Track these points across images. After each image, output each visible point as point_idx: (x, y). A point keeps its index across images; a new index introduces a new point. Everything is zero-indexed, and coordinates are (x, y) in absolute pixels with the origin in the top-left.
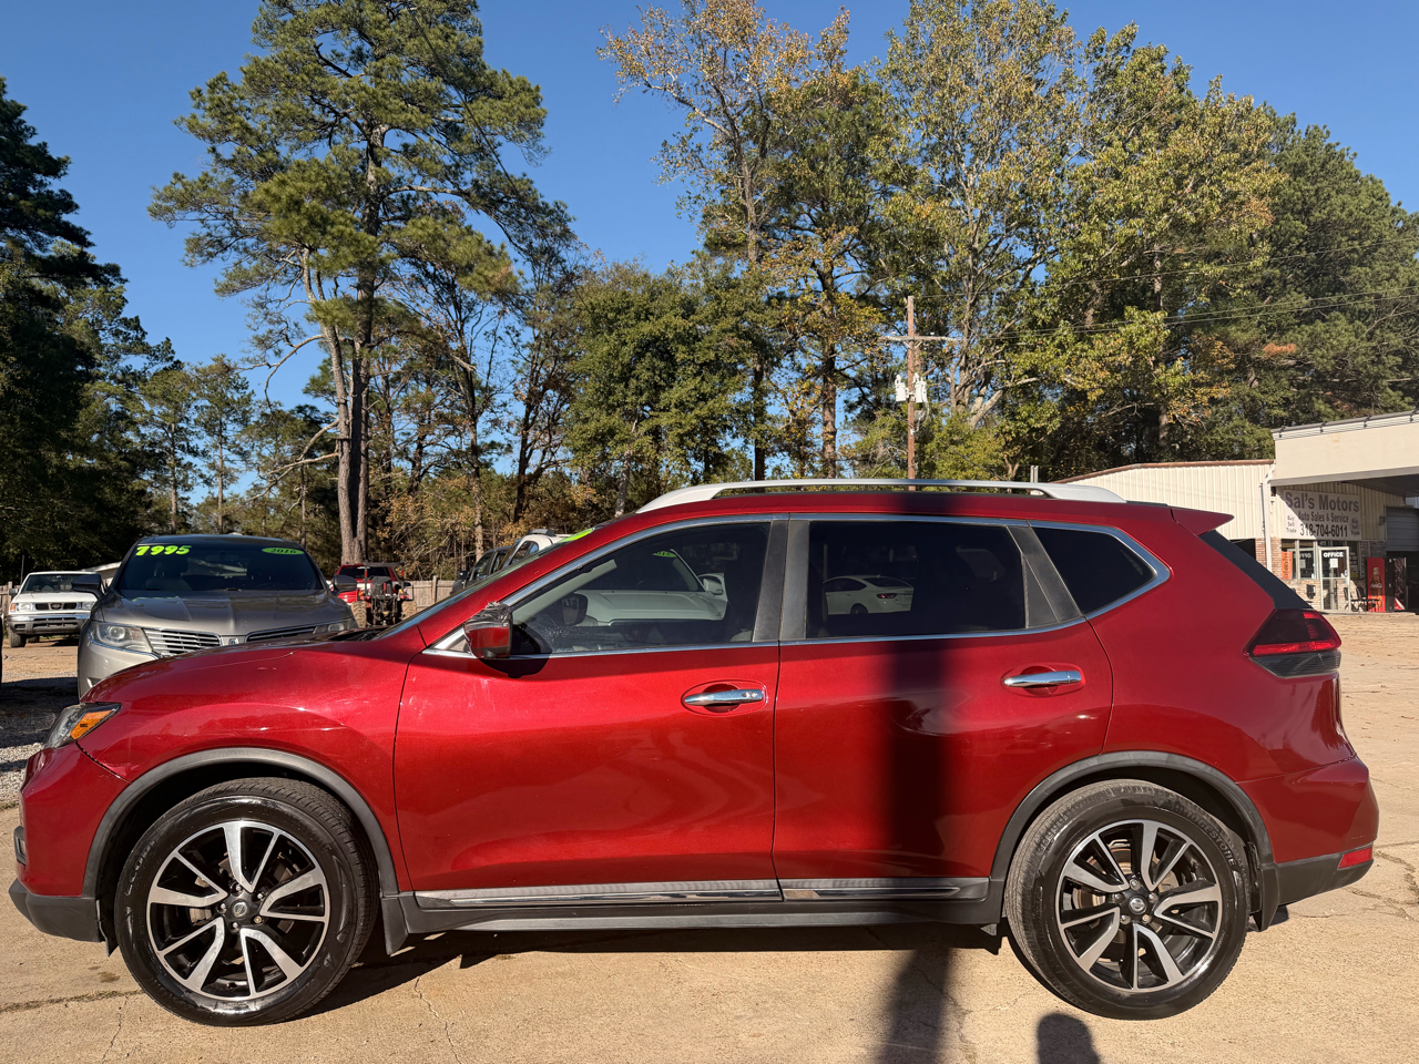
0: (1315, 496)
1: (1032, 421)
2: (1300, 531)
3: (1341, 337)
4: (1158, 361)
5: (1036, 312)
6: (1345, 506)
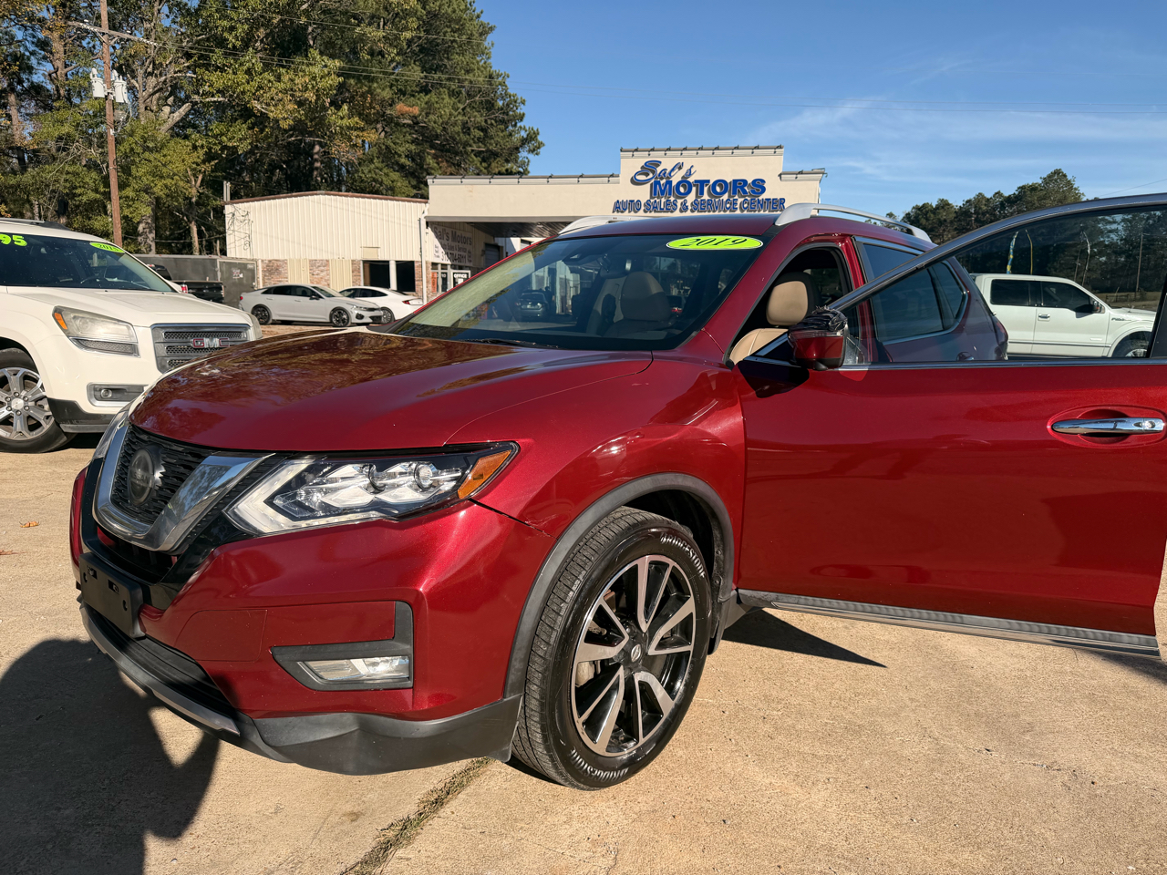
0: (449, 231)
1: (224, 138)
2: (441, 257)
3: (446, 107)
4: (332, 103)
5: (226, 35)
6: (465, 240)
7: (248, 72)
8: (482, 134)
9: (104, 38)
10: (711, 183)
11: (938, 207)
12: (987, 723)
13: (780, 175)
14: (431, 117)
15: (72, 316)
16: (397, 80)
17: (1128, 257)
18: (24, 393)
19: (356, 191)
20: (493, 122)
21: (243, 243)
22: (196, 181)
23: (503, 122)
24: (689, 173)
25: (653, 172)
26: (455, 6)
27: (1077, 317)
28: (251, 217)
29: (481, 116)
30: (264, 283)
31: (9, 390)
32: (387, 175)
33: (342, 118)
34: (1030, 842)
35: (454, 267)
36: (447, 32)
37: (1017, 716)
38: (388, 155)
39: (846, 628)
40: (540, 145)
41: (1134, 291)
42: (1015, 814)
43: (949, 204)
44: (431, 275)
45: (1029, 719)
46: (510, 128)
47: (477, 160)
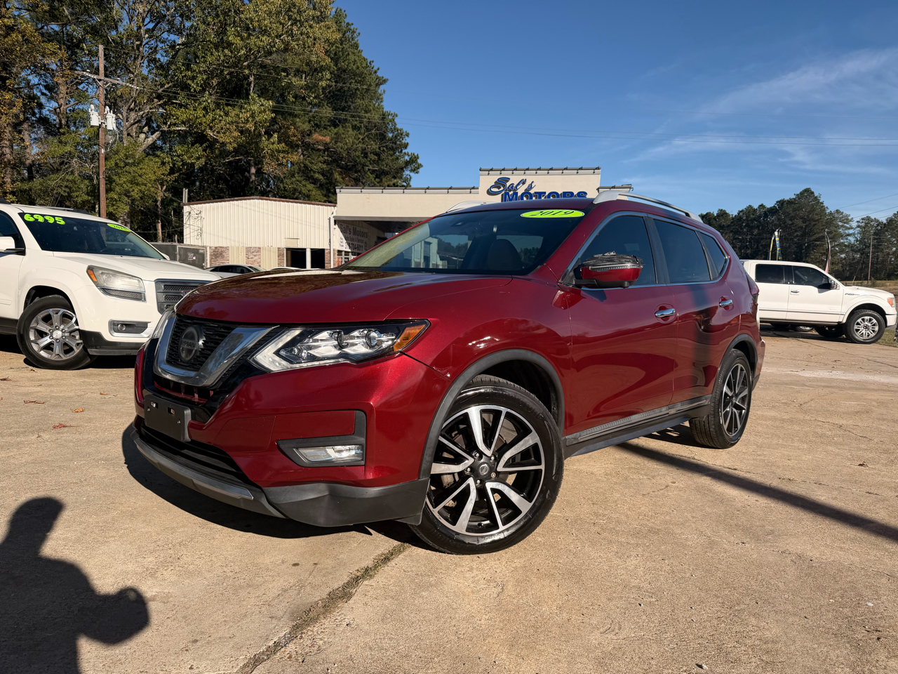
0: (351, 227)
1: (185, 157)
2: (345, 246)
3: (350, 138)
4: (265, 133)
5: (189, 82)
6: (363, 234)
7: (205, 109)
8: (376, 157)
9: (100, 83)
10: (547, 194)
11: (718, 215)
12: (743, 530)
13: (598, 189)
14: (339, 144)
15: (100, 272)
16: (314, 117)
17: (862, 254)
18: (62, 327)
19: (281, 197)
20: (385, 149)
21: (196, 234)
22: (162, 188)
23: (392, 149)
24: (530, 187)
25: (504, 186)
26: (359, 64)
27: (819, 292)
28: (203, 215)
29: (376, 144)
30: (211, 264)
31: (52, 324)
32: (305, 186)
33: (273, 144)
34: (767, 588)
35: (353, 254)
36: (352, 82)
37: (763, 526)
38: (306, 172)
39: (649, 479)
40: (420, 166)
41: (867, 279)
42: (759, 574)
43: (726, 213)
44: (337, 259)
45: (771, 528)
46: (397, 153)
47: (372, 177)
